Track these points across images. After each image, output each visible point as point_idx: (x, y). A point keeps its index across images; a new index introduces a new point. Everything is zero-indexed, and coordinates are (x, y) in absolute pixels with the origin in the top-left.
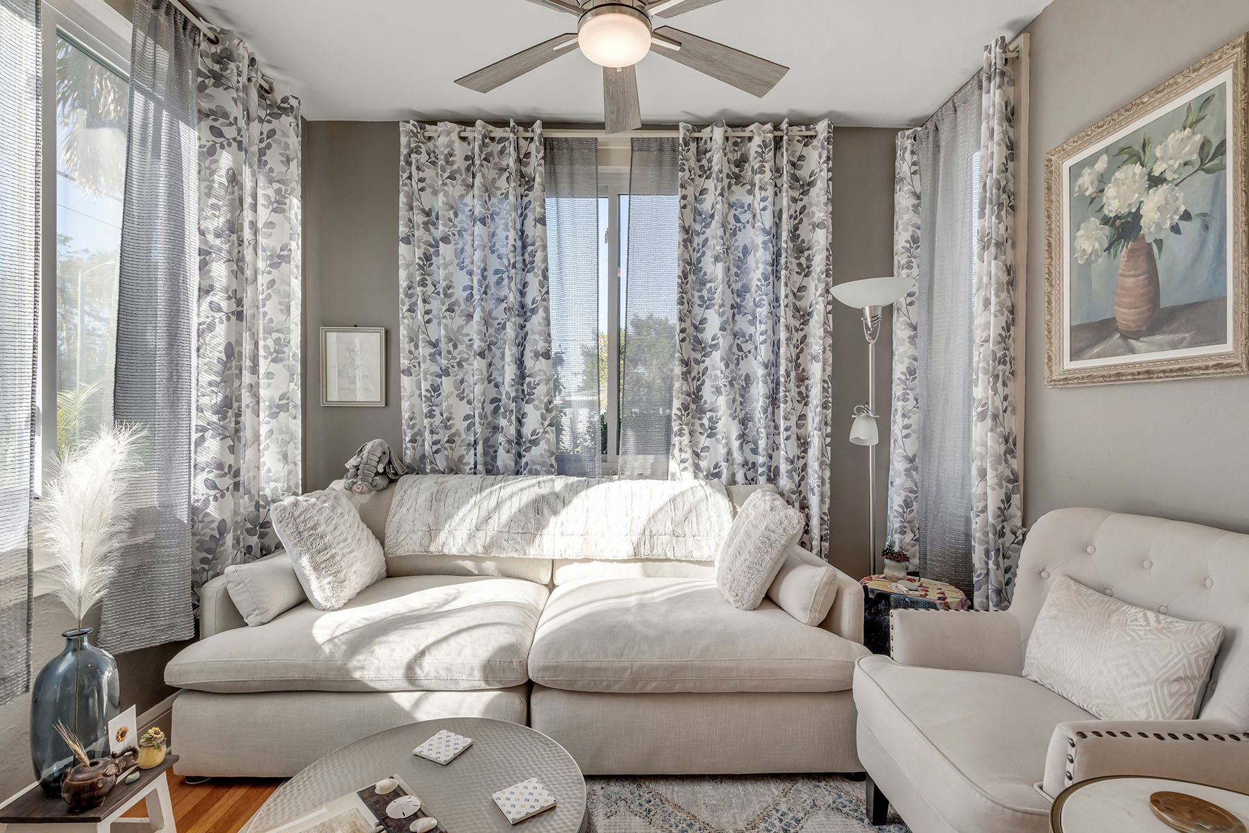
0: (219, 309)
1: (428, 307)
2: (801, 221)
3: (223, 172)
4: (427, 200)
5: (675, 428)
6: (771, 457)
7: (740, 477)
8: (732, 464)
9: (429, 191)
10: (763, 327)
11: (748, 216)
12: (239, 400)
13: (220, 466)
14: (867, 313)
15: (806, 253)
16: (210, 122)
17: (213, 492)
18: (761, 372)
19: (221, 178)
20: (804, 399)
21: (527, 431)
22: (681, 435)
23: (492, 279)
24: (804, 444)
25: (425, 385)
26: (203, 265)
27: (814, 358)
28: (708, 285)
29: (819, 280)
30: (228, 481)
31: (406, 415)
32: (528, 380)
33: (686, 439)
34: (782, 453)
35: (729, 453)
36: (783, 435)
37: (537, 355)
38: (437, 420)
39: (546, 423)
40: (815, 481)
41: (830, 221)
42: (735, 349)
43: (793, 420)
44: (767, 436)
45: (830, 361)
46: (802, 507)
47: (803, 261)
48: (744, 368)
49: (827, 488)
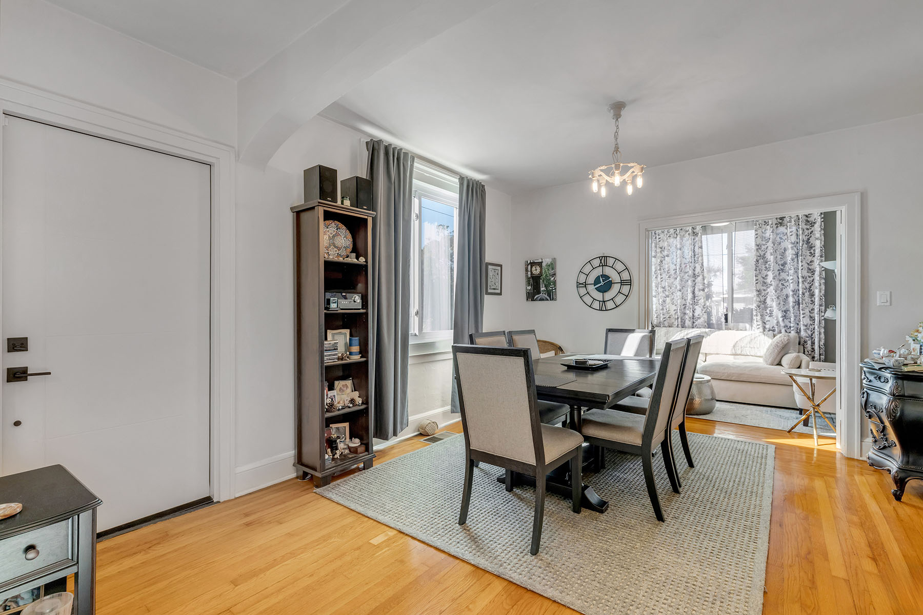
1: (662, 276)
2: (811, 237)
4: (661, 244)
5: (754, 314)
6: (798, 324)
7: (783, 331)
8: (780, 327)
9: (661, 241)
10: (792, 277)
11: (786, 237)
14: (836, 271)
15: (813, 248)
18: (792, 293)
20: (813, 302)
21: (696, 314)
22: (757, 316)
23: (683, 266)
24: (812, 318)
25: (661, 300)
27: (816, 288)
28: (768, 263)
29: (818, 259)
31: (654, 310)
32: (696, 298)
33: (759, 317)
34: (801, 322)
35: (778, 322)
36: (802, 316)
37: (699, 290)
38: (665, 311)
39: (703, 312)
40: (816, 333)
41: (823, 237)
42: (780, 285)
43: (807, 311)
44: (795, 316)
45: (824, 288)
46: (813, 343)
47: (812, 251)
48: (785, 292)
49: (823, 336)
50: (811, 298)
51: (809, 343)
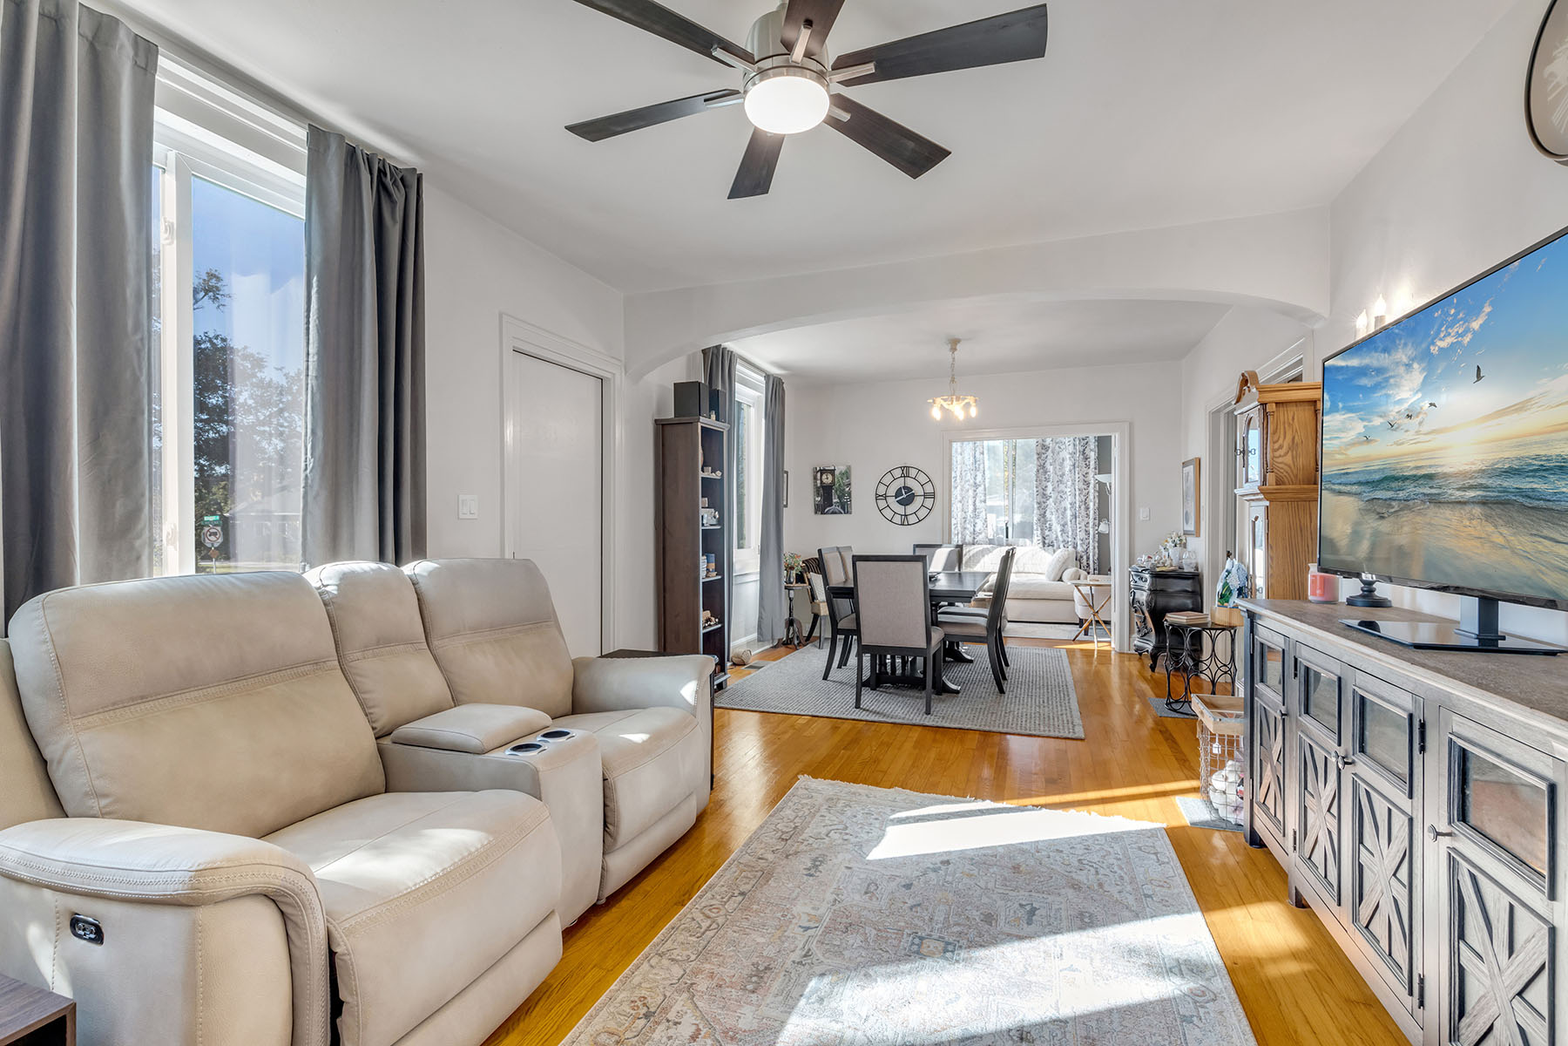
6: (1075, 539)
7: (1062, 546)
8: (1059, 542)
10: (1069, 490)
11: (1064, 446)
14: (1108, 484)
15: (1088, 461)
18: (1069, 506)
20: (1088, 515)
21: (977, 529)
23: (964, 474)
24: (1087, 532)
27: (1091, 501)
28: (1048, 474)
29: (1092, 473)
34: (1078, 537)
35: (1057, 537)
36: (1078, 530)
37: (981, 501)
40: (1091, 547)
42: (1059, 497)
43: (1083, 524)
44: (1073, 531)
45: (1098, 502)
46: (1088, 558)
47: (1087, 464)
48: (1063, 504)
49: (1096, 550)
50: (1086, 511)
51: (1085, 557)
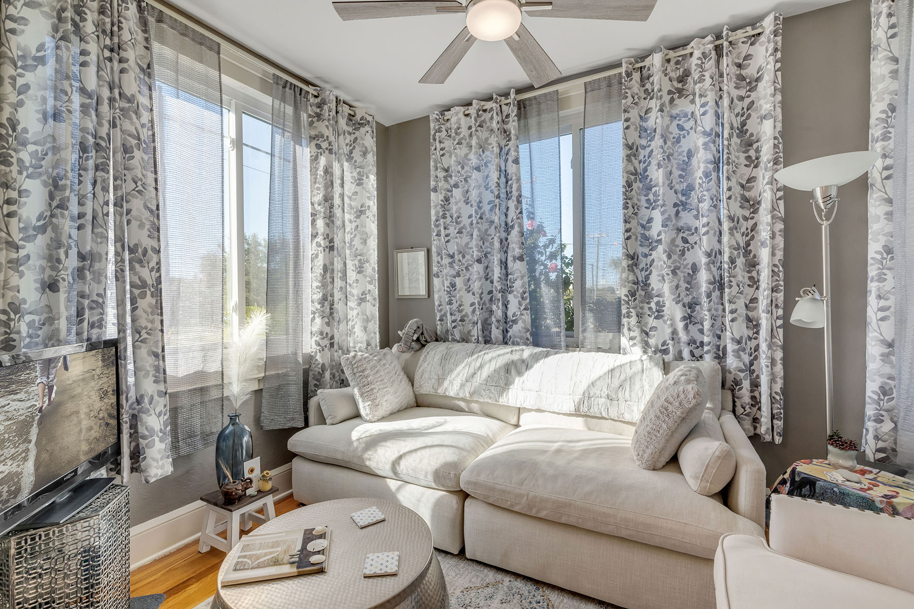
0: (320, 246)
1: (447, 232)
2: (749, 116)
3: (321, 168)
4: (447, 162)
5: (624, 311)
6: (719, 337)
7: (686, 353)
8: (679, 343)
9: (447, 155)
10: (705, 220)
11: (692, 123)
12: (332, 295)
13: (321, 333)
14: (818, 194)
15: (755, 146)
16: (315, 142)
17: (318, 348)
18: (704, 260)
19: (321, 172)
20: (754, 283)
21: (510, 314)
22: (629, 317)
23: (487, 207)
24: (753, 324)
25: (447, 283)
26: (313, 222)
27: (763, 244)
28: (654, 190)
29: (766, 169)
30: (326, 342)
31: (437, 303)
32: (510, 277)
33: (633, 320)
34: (728, 334)
35: (674, 332)
36: (729, 317)
37: (515, 259)
38: (455, 306)
39: (522, 308)
40: (763, 361)
41: (779, 110)
42: (679, 242)
43: (740, 303)
44: (714, 318)
45: (782, 245)
46: (755, 385)
47: (752, 153)
48: (690, 258)
49: (779, 368)
50: (749, 272)
51: (746, 384)
